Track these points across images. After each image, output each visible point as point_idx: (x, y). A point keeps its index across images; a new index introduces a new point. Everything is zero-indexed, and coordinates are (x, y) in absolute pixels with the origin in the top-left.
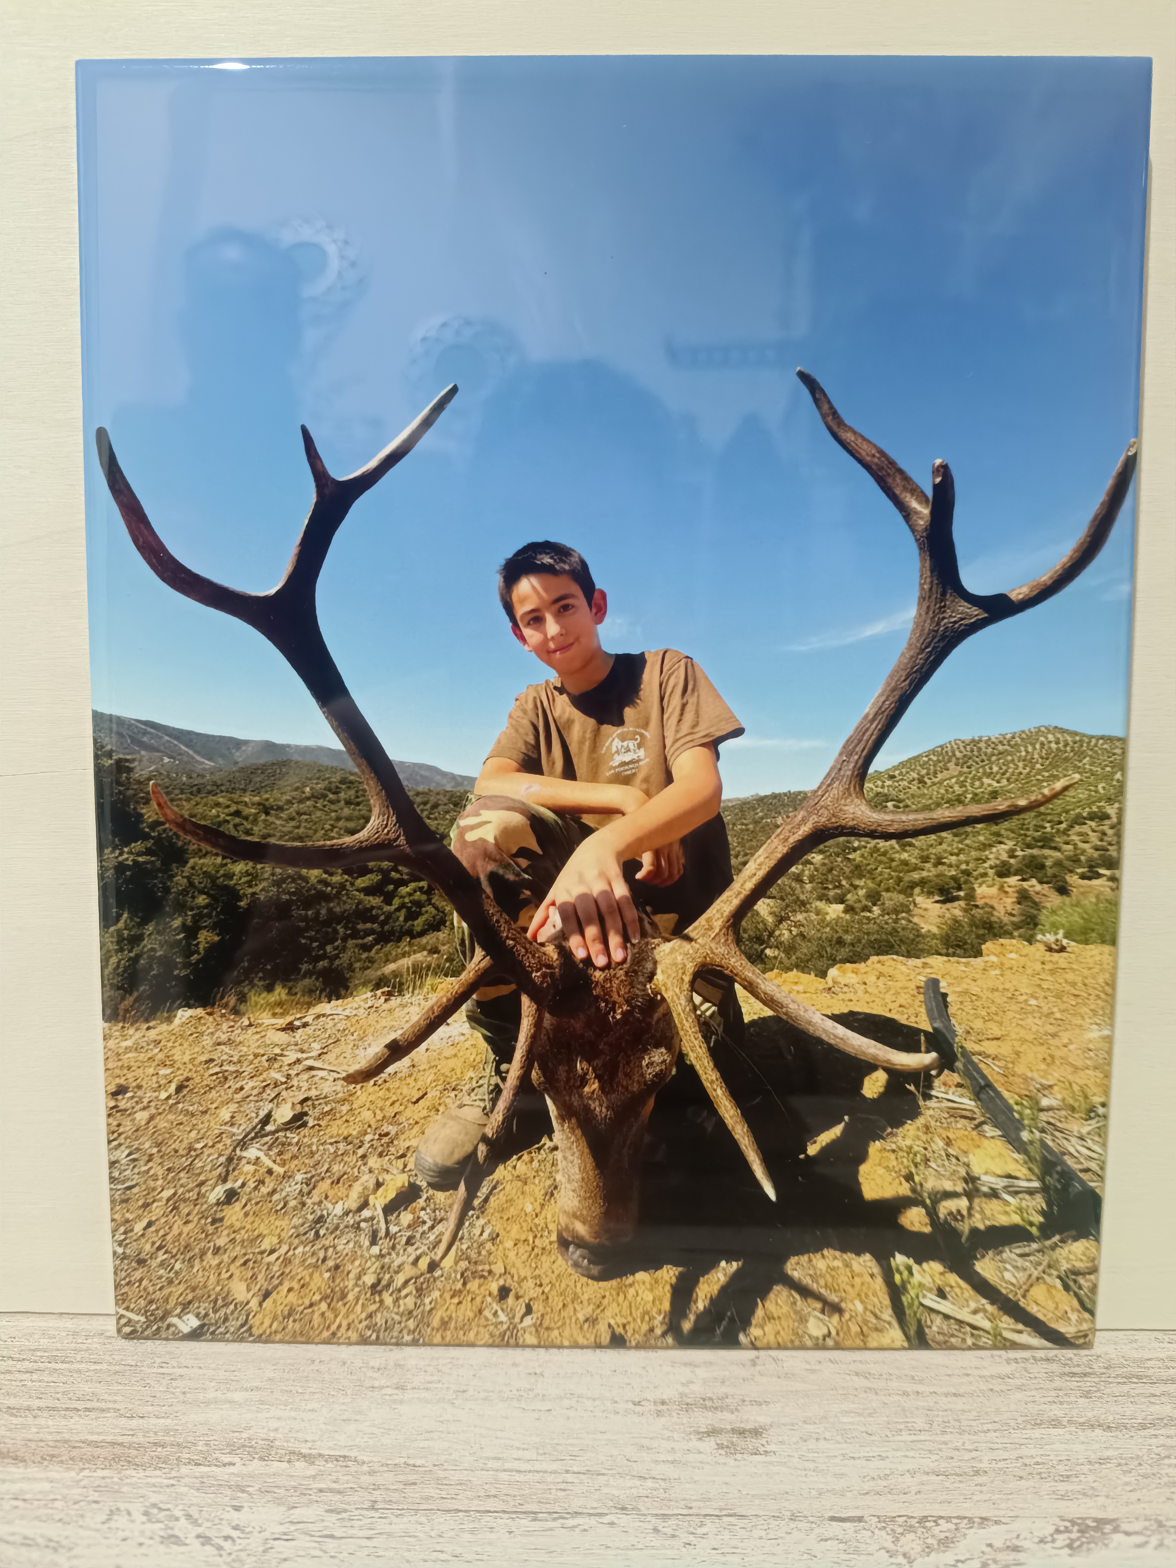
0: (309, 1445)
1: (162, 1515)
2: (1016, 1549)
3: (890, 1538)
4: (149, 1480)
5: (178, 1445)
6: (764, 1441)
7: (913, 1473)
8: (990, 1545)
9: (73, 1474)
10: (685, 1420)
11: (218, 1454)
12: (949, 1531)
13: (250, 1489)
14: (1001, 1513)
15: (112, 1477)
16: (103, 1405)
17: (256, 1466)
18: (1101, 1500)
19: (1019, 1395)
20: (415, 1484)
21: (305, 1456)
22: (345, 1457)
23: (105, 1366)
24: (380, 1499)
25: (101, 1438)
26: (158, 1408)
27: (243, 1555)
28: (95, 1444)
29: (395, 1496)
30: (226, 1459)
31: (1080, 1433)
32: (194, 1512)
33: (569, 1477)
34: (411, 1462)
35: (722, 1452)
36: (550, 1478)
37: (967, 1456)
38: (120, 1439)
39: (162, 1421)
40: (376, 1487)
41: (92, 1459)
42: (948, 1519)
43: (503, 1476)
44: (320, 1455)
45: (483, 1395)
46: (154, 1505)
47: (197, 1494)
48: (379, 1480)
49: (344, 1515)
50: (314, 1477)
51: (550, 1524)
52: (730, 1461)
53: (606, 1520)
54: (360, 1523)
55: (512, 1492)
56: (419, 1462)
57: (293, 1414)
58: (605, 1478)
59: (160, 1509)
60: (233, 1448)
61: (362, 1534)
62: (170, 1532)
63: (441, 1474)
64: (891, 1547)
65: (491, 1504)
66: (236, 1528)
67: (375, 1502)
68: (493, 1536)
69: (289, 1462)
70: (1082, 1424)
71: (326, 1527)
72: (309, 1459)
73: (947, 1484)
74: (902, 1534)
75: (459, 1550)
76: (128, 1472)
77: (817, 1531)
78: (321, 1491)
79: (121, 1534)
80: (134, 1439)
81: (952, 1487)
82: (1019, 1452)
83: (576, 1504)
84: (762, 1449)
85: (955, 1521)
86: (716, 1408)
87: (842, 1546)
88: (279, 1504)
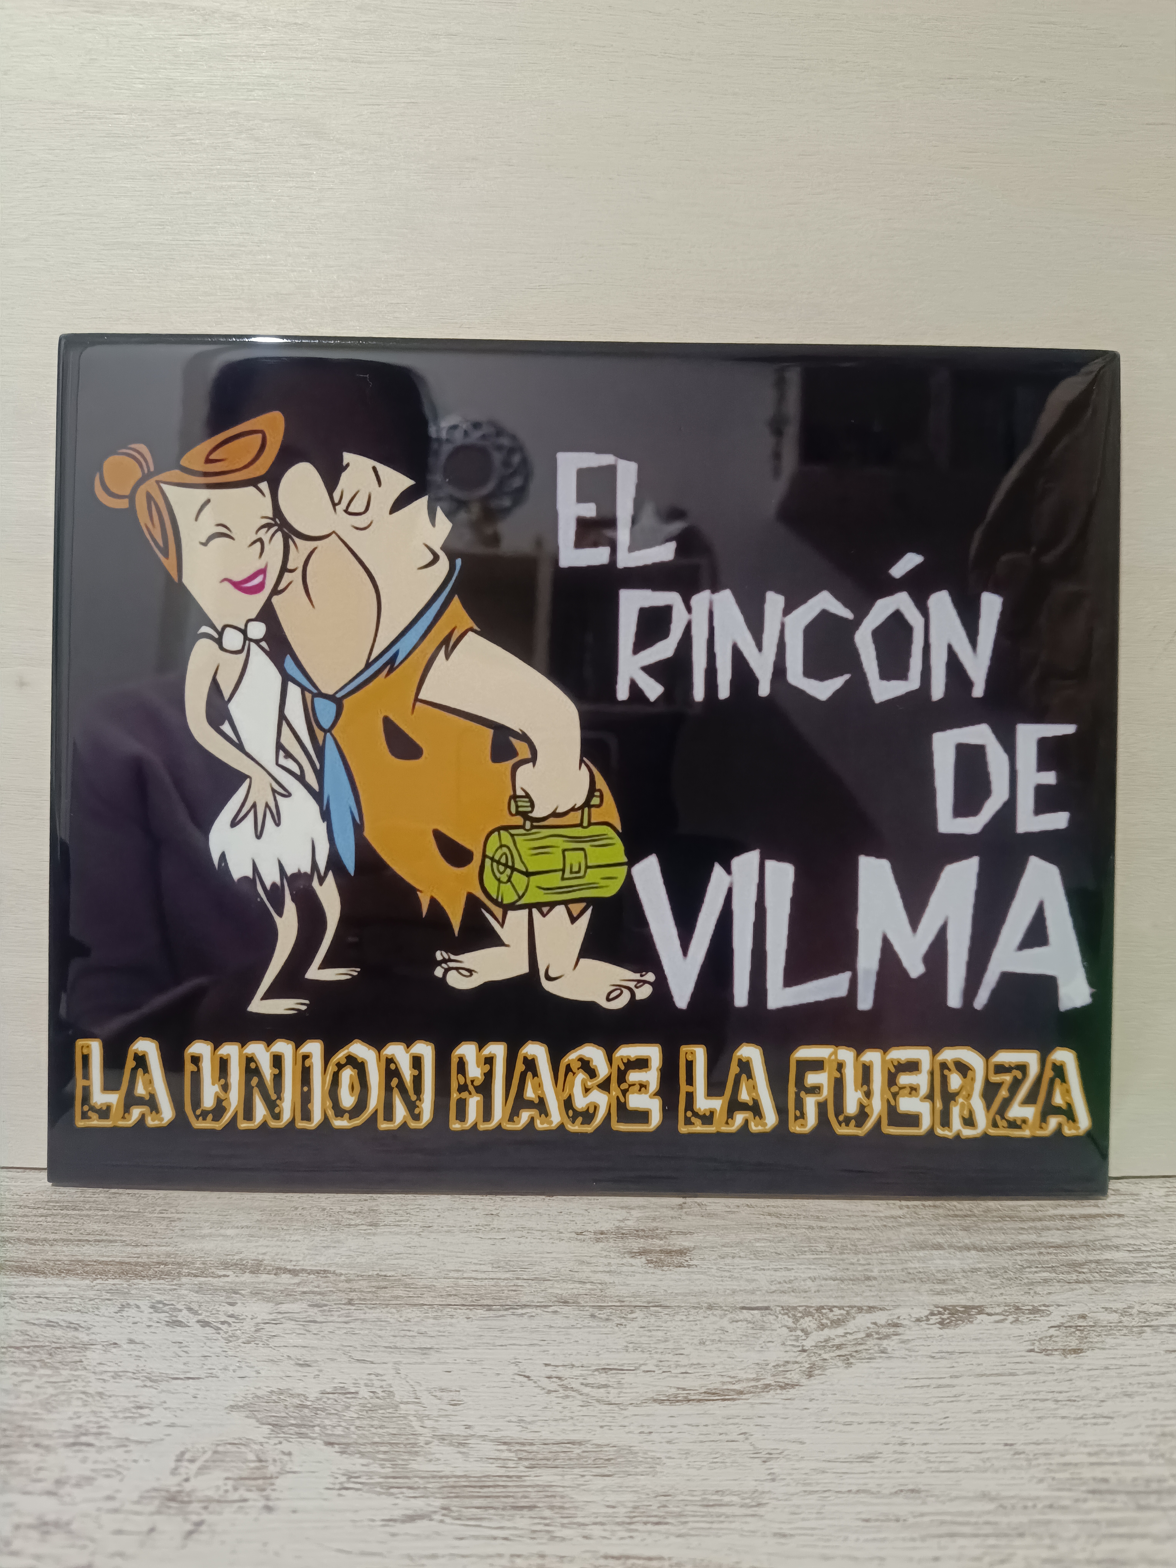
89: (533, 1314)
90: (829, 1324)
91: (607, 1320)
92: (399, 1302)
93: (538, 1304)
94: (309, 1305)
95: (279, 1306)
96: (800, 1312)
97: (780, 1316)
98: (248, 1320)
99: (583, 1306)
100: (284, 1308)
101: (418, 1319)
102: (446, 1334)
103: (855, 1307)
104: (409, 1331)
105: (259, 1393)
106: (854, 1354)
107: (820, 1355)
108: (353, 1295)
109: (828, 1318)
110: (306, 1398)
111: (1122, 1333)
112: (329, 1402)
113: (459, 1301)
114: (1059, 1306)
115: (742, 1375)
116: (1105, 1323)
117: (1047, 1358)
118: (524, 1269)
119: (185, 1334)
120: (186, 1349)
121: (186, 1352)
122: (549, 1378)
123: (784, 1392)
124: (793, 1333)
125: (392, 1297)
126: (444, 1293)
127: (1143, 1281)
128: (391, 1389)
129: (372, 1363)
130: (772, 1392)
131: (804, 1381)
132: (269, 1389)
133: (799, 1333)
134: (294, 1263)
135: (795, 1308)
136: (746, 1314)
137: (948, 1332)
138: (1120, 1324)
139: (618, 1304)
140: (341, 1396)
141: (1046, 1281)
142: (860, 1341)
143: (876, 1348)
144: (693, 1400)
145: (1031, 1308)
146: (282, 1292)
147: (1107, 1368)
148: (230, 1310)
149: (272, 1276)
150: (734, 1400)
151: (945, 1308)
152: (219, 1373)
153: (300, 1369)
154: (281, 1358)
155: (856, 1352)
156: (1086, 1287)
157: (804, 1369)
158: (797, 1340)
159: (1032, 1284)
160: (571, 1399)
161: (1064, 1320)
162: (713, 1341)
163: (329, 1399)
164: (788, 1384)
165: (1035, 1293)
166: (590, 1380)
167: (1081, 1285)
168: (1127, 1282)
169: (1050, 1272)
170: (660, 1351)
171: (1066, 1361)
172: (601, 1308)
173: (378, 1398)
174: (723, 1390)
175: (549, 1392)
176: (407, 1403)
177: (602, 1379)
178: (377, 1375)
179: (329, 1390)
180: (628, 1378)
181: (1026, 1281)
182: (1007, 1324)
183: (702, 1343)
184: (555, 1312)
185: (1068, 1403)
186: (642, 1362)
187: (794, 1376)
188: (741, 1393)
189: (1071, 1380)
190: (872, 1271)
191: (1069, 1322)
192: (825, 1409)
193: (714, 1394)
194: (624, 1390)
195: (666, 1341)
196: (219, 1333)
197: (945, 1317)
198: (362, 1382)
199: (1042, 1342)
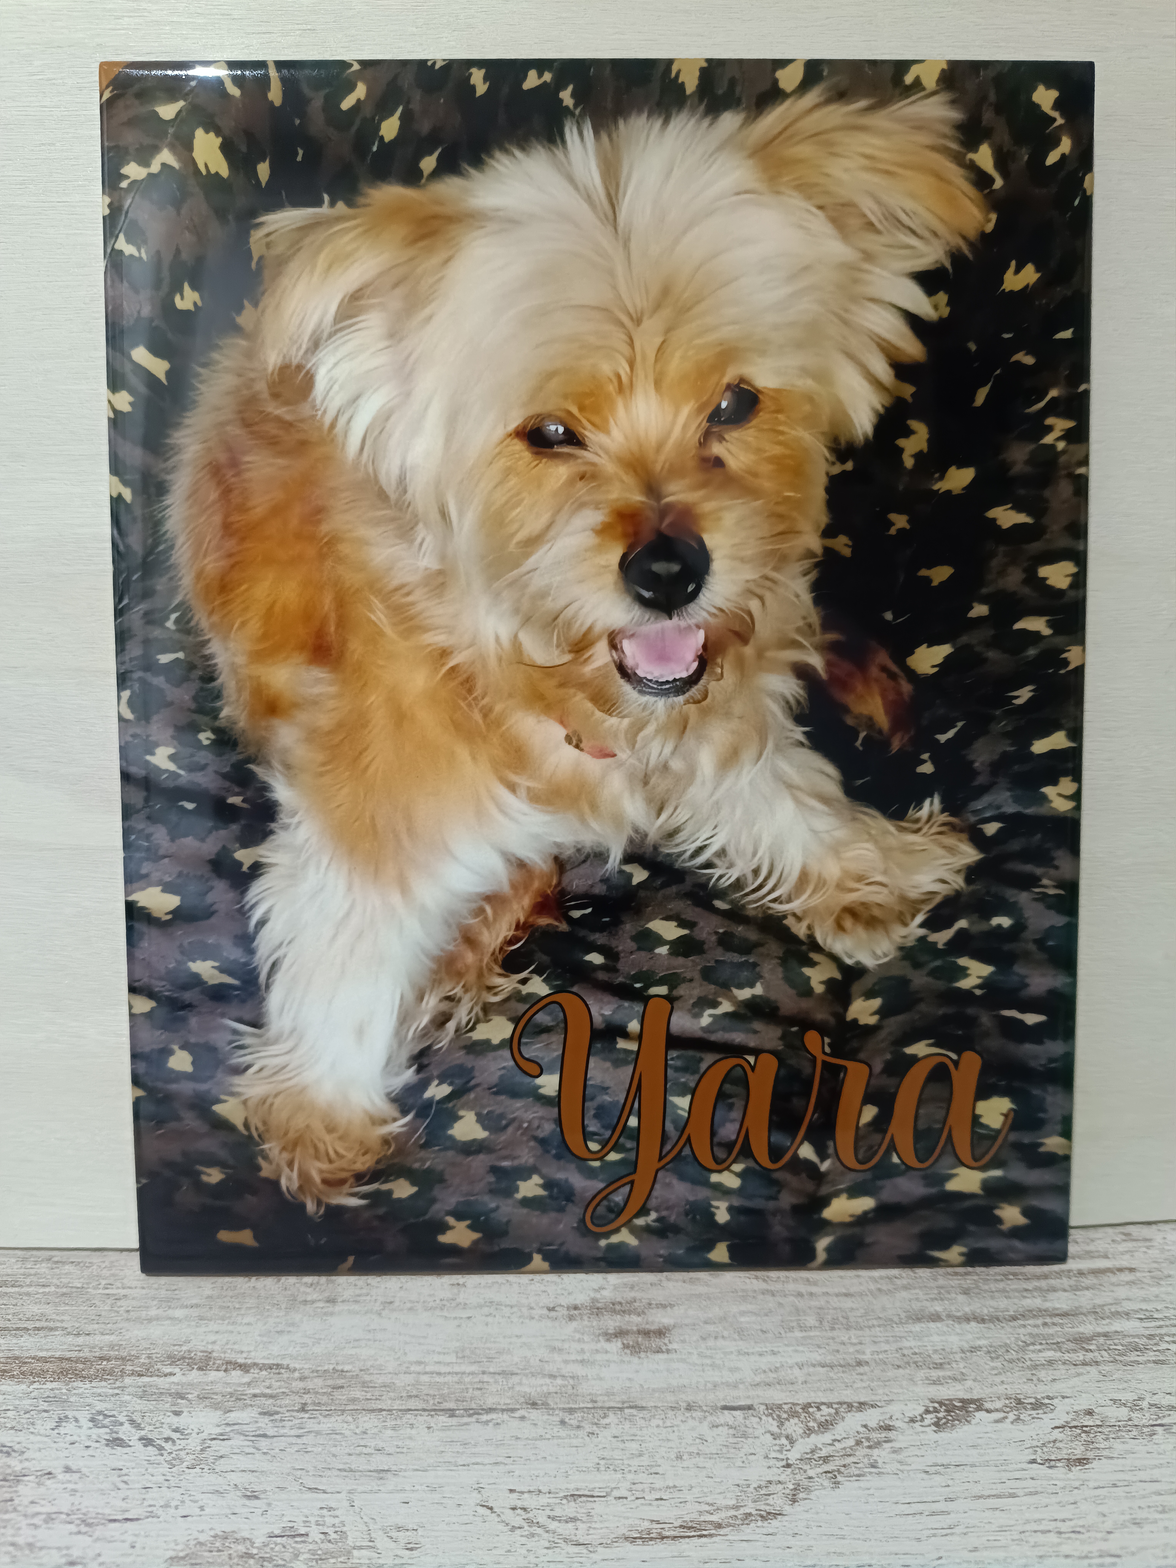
0: (245, 1355)
1: (107, 1421)
2: (888, 1428)
3: (775, 1423)
4: (95, 1390)
5: (123, 1359)
6: (666, 1341)
7: (801, 1366)
8: (865, 1426)
9: (24, 1387)
10: (595, 1323)
11: (159, 1366)
12: (830, 1415)
13: (190, 1396)
14: (878, 1398)
15: (60, 1389)
16: (51, 1324)
17: (195, 1376)
18: (969, 1383)
19: (904, 1294)
20: (342, 1387)
21: (240, 1366)
22: (278, 1365)
23: (53, 1289)
24: (309, 1401)
25: (50, 1354)
26: (103, 1326)
27: (182, 1453)
28: (45, 1360)
29: (324, 1399)
30: (168, 1370)
31: (956, 1326)
32: (137, 1418)
33: (486, 1378)
34: (340, 1368)
35: (628, 1352)
36: (467, 1379)
37: (851, 1350)
38: (68, 1355)
39: (107, 1337)
40: (307, 1392)
41: (41, 1375)
42: (829, 1405)
43: (425, 1378)
44: (255, 1364)
45: (409, 1305)
46: (100, 1413)
47: (139, 1401)
48: (309, 1385)
49: (277, 1417)
50: (249, 1384)
51: (466, 1420)
52: (635, 1360)
53: (518, 1414)
54: (290, 1423)
55: (431, 1392)
56: (346, 1368)
57: (230, 1328)
58: (519, 1377)
59: (106, 1416)
60: (173, 1359)
61: (293, 1432)
62: (115, 1435)
63: (367, 1378)
64: (775, 1430)
65: (412, 1404)
66: (176, 1430)
67: (305, 1404)
68: (414, 1432)
69: (225, 1371)
70: (958, 1318)
71: (259, 1428)
72: (245, 1368)
73: (832, 1374)
74: (787, 1419)
75: (381, 1445)
76: (75, 1384)
77: (710, 1418)
78: (255, 1396)
79: (69, 1439)
80: (81, 1354)
81: (835, 1377)
82: (900, 1345)
83: (490, 1402)
84: (664, 1348)
85: (835, 1406)
86: (624, 1312)
87: (732, 1431)
88: (216, 1409)
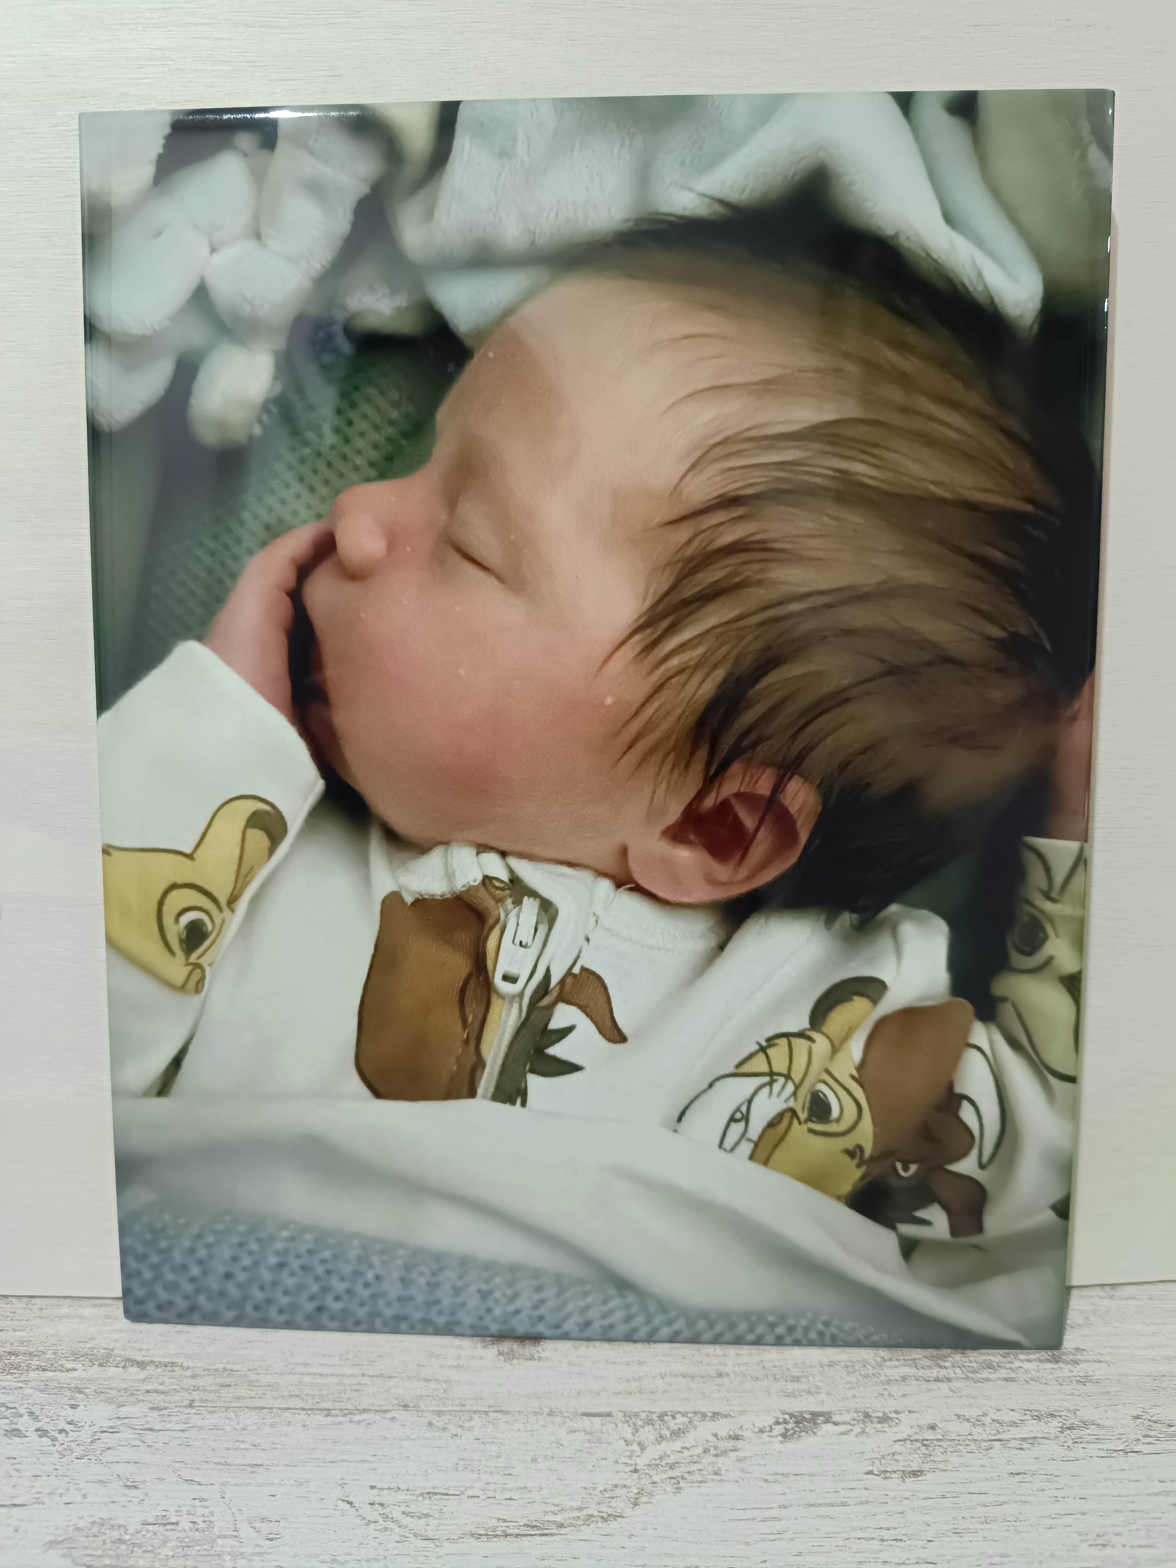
89: (370, 1421)
90: (668, 1436)
91: (444, 1429)
92: (239, 1405)
93: (378, 1408)
94: (151, 1408)
95: (121, 1409)
96: (641, 1420)
97: (620, 1424)
98: (86, 1427)
99: (423, 1411)
100: (124, 1412)
101: (255, 1427)
102: (279, 1446)
103: (699, 1412)
104: (243, 1442)
105: (81, 1524)
106: (686, 1476)
107: (651, 1477)
108: (196, 1395)
109: (668, 1428)
110: (126, 1530)
111: (969, 1449)
112: (148, 1535)
113: (299, 1404)
114: (910, 1412)
115: (567, 1503)
116: (953, 1436)
117: (885, 1482)
118: (371, 1362)
119: (21, 1446)
120: (18, 1467)
121: (18, 1471)
122: (372, 1504)
123: (605, 1525)
124: (630, 1448)
125: (234, 1398)
126: (286, 1394)
127: (1006, 1380)
128: (212, 1519)
129: (199, 1484)
130: (593, 1525)
131: (628, 1512)
132: (91, 1520)
133: (636, 1447)
134: (143, 1353)
135: (637, 1415)
136: (586, 1422)
137: (790, 1446)
138: (970, 1437)
139: (458, 1409)
140: (162, 1528)
141: (904, 1378)
142: (695, 1458)
143: (710, 1469)
144: (511, 1535)
145: (880, 1415)
146: (126, 1390)
147: (944, 1497)
148: (70, 1414)
149: (120, 1370)
150: (552, 1535)
151: (792, 1416)
152: (46, 1499)
153: (127, 1491)
154: (110, 1477)
155: (689, 1473)
156: (944, 1386)
157: (631, 1495)
158: (630, 1457)
159: (888, 1382)
160: (388, 1533)
161: (910, 1432)
162: (545, 1457)
163: (148, 1531)
164: (610, 1515)
165: (890, 1395)
166: (412, 1509)
167: (939, 1384)
168: (988, 1380)
169: (910, 1366)
170: (489, 1470)
171: (903, 1486)
172: (439, 1413)
173: (197, 1530)
174: (543, 1522)
175: (369, 1522)
176: (225, 1537)
177: (425, 1506)
178: (202, 1500)
179: (150, 1520)
180: (451, 1505)
181: (883, 1378)
182: (851, 1437)
183: (534, 1460)
184: (393, 1419)
185: (894, 1543)
186: (468, 1485)
187: (619, 1505)
188: (561, 1526)
189: (902, 1513)
190: (726, 1365)
191: (916, 1433)
192: (643, 1549)
193: (533, 1527)
194: (444, 1522)
195: (498, 1457)
196: (54, 1446)
197: (789, 1426)
198: (185, 1509)
199: (883, 1461)
